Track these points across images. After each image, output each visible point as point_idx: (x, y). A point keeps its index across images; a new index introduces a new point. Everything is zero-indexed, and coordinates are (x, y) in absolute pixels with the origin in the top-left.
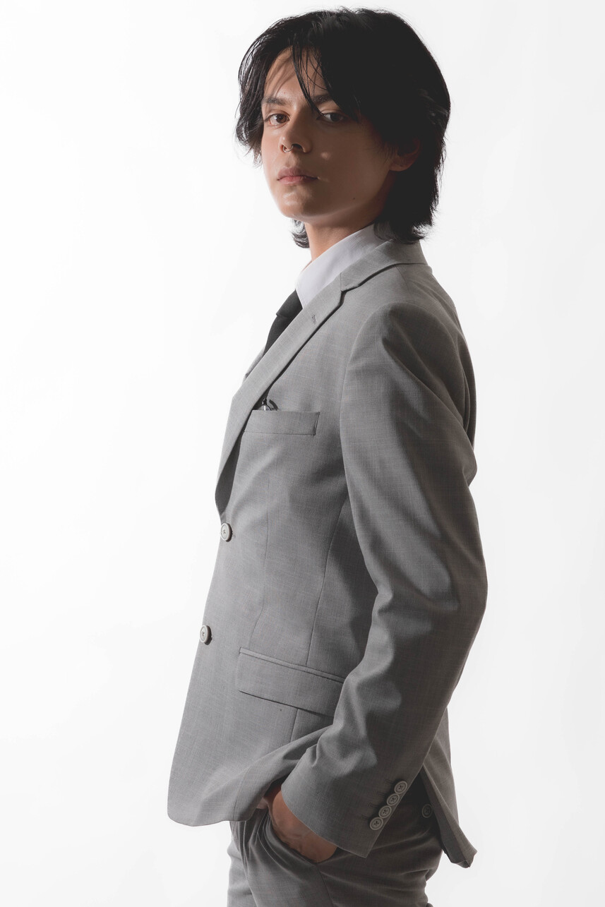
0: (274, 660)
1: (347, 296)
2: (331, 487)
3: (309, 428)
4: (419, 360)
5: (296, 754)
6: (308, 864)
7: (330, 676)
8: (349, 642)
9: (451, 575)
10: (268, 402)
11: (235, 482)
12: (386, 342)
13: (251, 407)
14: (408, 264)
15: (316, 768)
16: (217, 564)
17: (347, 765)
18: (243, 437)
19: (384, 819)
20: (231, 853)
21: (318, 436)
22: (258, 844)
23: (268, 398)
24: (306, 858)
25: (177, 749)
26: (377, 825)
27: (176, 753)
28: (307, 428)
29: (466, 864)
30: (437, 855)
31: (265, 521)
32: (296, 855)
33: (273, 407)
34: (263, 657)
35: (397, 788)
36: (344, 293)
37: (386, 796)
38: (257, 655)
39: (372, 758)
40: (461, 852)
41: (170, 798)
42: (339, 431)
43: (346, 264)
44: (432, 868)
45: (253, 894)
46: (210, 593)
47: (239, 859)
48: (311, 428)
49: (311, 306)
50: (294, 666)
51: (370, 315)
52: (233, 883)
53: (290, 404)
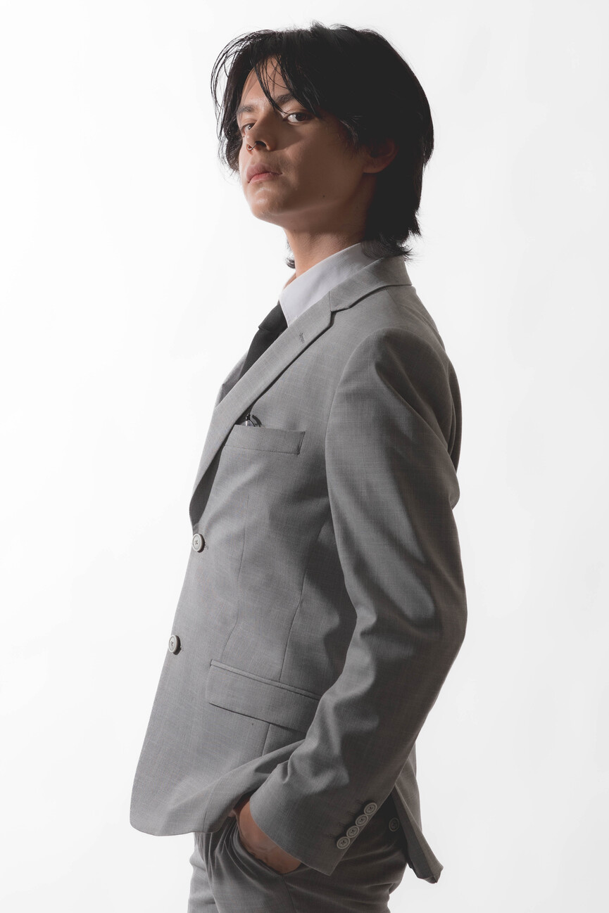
0: (246, 674)
1: (337, 316)
2: (313, 507)
3: (293, 447)
4: (411, 386)
5: (267, 768)
6: (273, 875)
7: (304, 692)
8: (322, 658)
9: (435, 602)
10: (251, 417)
11: (212, 495)
12: (379, 368)
13: (234, 421)
14: (396, 286)
15: (288, 785)
16: (188, 574)
17: (319, 783)
18: (223, 450)
19: (351, 839)
20: (193, 863)
21: (302, 454)
22: (225, 853)
23: (251, 413)
24: (271, 868)
25: (141, 758)
26: (344, 844)
27: (140, 761)
28: (291, 446)
29: (434, 879)
30: (402, 868)
31: (242, 536)
32: (261, 865)
33: (255, 422)
34: (235, 670)
35: (366, 809)
36: (333, 313)
37: (355, 816)
38: (229, 668)
39: (344, 777)
40: (429, 868)
41: (133, 806)
42: (324, 452)
43: (333, 283)
44: (396, 882)
45: (217, 905)
46: (179, 603)
47: (203, 869)
48: (296, 448)
49: (298, 323)
50: (267, 681)
51: (364, 339)
52: (195, 892)
53: (275, 421)
